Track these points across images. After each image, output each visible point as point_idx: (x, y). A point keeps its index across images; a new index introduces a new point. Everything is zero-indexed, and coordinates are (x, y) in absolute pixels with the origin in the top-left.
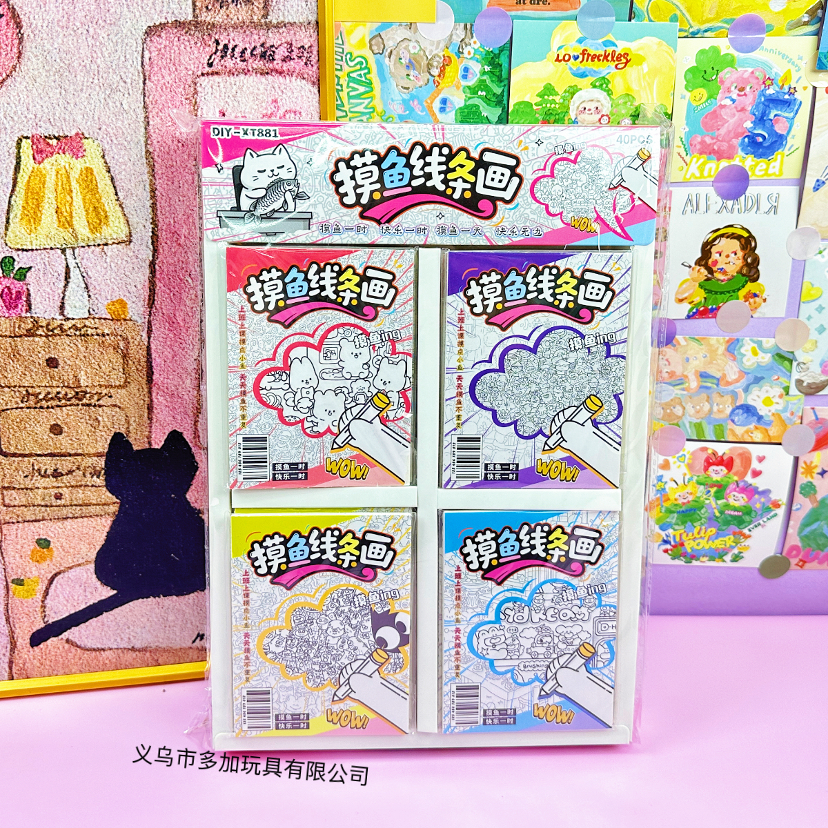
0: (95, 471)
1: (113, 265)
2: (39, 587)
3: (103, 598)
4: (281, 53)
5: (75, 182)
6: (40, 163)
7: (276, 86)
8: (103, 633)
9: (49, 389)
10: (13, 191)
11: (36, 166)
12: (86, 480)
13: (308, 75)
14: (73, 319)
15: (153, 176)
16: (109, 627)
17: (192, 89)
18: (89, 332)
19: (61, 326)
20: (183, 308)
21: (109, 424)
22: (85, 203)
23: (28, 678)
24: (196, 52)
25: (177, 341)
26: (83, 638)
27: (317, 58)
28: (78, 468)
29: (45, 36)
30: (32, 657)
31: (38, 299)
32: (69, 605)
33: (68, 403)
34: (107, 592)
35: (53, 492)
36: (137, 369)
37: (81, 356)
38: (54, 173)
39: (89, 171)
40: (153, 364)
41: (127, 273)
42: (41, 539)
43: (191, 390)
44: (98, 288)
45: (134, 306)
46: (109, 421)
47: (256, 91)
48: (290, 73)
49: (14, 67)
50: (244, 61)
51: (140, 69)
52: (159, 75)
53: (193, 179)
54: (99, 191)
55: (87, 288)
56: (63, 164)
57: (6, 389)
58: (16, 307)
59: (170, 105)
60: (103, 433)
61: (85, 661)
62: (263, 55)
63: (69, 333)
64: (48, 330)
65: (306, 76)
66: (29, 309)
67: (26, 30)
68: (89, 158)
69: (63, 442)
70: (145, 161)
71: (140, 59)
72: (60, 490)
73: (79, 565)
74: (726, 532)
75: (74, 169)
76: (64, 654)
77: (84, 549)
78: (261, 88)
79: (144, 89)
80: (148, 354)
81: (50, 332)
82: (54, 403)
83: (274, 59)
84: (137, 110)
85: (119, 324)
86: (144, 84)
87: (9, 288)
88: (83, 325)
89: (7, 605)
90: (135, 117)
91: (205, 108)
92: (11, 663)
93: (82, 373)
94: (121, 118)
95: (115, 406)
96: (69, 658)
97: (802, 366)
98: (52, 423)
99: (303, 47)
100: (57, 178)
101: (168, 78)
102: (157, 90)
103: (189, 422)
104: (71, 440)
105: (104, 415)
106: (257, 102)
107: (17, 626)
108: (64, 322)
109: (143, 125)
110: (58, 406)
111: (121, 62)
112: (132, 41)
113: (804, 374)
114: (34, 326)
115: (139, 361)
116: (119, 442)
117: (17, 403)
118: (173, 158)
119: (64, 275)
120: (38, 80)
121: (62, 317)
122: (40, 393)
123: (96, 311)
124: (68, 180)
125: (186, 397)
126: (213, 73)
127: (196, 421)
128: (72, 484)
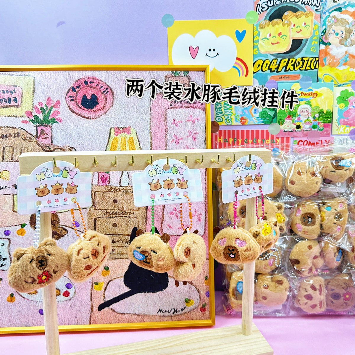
0: (127, 241)
2: (104, 286)
3: (126, 292)
5: (127, 142)
6: (116, 136)
7: (192, 111)
8: (125, 307)
9: (113, 211)
10: (107, 144)
11: (115, 137)
12: (123, 244)
14: (123, 186)
15: (152, 140)
16: (127, 304)
17: (165, 113)
18: (128, 191)
19: (119, 189)
21: (132, 224)
22: (130, 148)
23: (96, 324)
24: (166, 102)
26: (118, 308)
28: (121, 240)
29: (121, 97)
30: (98, 315)
31: (113, 180)
33: (119, 216)
34: (127, 290)
37: (125, 199)
38: (121, 139)
39: (132, 138)
42: (106, 267)
43: (160, 212)
44: (132, 176)
47: (185, 113)
48: (196, 107)
49: (111, 107)
50: (181, 104)
51: (149, 107)
52: (155, 109)
53: (164, 141)
54: (135, 145)
55: (128, 176)
56: (124, 136)
57: (99, 210)
58: (105, 182)
59: (158, 118)
60: (130, 227)
61: (117, 318)
62: (187, 102)
63: (121, 191)
64: (115, 190)
65: (201, 108)
66: (109, 183)
67: (115, 96)
68: (132, 134)
69: (117, 230)
70: (149, 135)
71: (149, 104)
72: (114, 248)
73: (118, 278)
75: (127, 138)
76: (110, 315)
77: (121, 272)
78: (187, 112)
79: (150, 113)
81: (116, 191)
84: (148, 119)
86: (150, 111)
87: (103, 176)
88: (126, 188)
89: (91, 293)
90: (147, 121)
91: (169, 118)
92: (91, 317)
94: (143, 122)
95: (135, 217)
96: (112, 316)
98: (114, 223)
100: (122, 141)
101: (158, 110)
102: (154, 113)
103: (160, 224)
104: (119, 229)
105: (131, 220)
106: (185, 117)
107: (94, 301)
109: (149, 124)
110: (116, 217)
111: (143, 105)
112: (147, 99)
114: (111, 188)
117: (102, 215)
118: (158, 134)
120: (118, 110)
121: (120, 186)
122: (110, 212)
123: (131, 184)
124: (125, 141)
125: (159, 215)
126: (172, 108)
127: (162, 224)
128: (118, 246)
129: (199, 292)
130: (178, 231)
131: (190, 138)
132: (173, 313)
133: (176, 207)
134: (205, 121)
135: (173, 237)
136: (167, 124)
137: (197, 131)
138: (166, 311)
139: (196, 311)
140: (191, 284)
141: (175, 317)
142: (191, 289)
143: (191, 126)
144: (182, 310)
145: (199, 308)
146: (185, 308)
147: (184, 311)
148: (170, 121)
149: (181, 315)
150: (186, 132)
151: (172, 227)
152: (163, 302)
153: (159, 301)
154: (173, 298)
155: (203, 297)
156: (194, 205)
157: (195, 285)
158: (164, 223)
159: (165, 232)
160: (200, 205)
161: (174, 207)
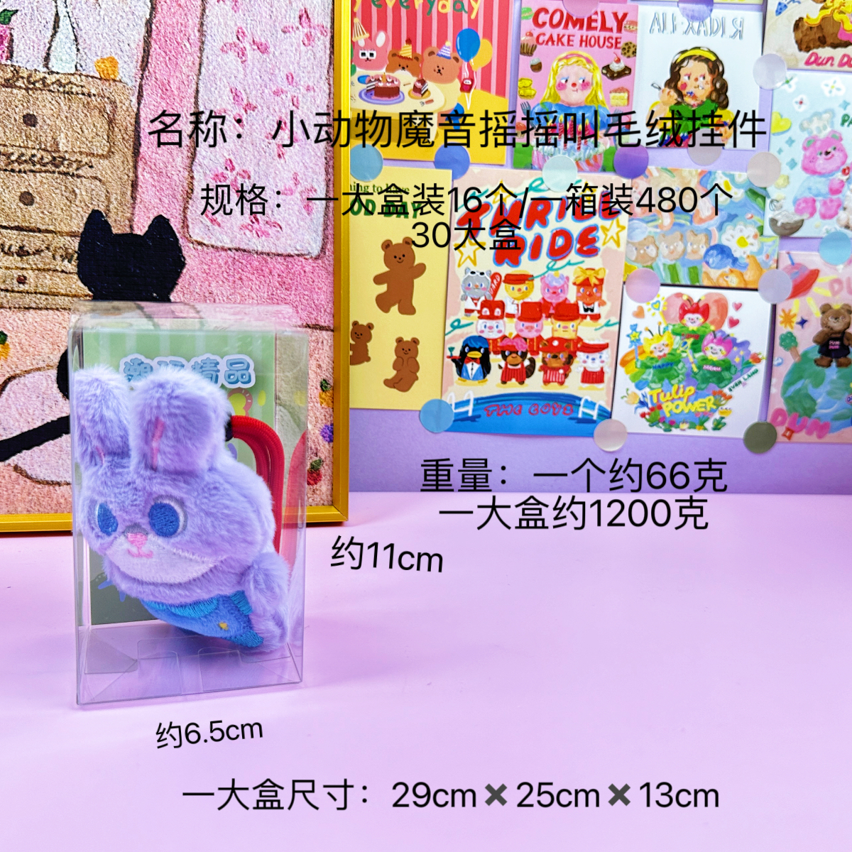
0: (67, 254)
1: (106, 18)
8: (60, 462)
9: (23, 150)
12: (55, 263)
14: (58, 73)
18: (74, 90)
19: (43, 79)
20: (178, 74)
21: (87, 199)
26: (36, 466)
28: (48, 248)
31: (22, 47)
32: (22, 420)
33: (43, 168)
35: (16, 273)
36: (123, 139)
37: (63, 116)
40: (141, 135)
41: (121, 30)
43: (182, 170)
44: (88, 42)
45: (125, 66)
46: (88, 196)
55: (76, 40)
61: (35, 498)
63: (51, 88)
64: (29, 82)
66: (10, 57)
69: (34, 215)
72: (25, 273)
73: (39, 369)
74: (705, 392)
76: (9, 486)
77: (47, 350)
80: (136, 122)
81: (31, 85)
82: (27, 167)
85: (107, 84)
88: (67, 81)
93: (62, 135)
95: (96, 178)
96: (15, 491)
97: (775, 203)
98: (24, 190)
103: (178, 206)
104: (43, 212)
105: (83, 188)
108: (47, 76)
110: (32, 171)
113: (777, 212)
114: (14, 75)
115: (126, 129)
116: (96, 222)
119: (52, 23)
121: (45, 70)
122: (12, 154)
123: (84, 67)
125: (175, 177)
127: (186, 208)
128: (39, 266)
130: (239, 236)
133: (232, 157)
135: (223, 253)
155: (314, 442)
156: (291, 157)
157: (288, 403)
158: (192, 206)
159: (198, 234)
160: (311, 162)
161: (228, 157)
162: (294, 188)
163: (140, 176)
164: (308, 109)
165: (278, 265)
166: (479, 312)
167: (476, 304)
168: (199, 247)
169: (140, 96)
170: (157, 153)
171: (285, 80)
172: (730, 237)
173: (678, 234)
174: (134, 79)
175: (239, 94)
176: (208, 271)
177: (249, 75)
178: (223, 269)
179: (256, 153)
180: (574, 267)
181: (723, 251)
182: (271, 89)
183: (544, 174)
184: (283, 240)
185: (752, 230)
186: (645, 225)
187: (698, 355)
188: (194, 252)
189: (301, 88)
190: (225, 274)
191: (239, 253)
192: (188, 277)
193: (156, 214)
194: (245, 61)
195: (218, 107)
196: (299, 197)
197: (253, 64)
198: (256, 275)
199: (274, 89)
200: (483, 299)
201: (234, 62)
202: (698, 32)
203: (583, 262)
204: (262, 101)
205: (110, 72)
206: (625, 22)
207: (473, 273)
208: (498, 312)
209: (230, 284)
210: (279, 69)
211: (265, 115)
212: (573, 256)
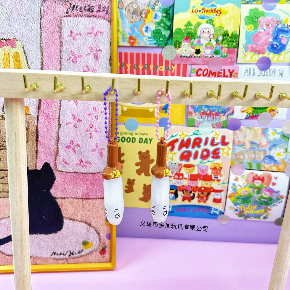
4: (96, 9)
5: (12, 57)
7: (94, 22)
13: (107, 18)
15: (42, 56)
17: (60, 22)
19: (3, 116)
20: (52, 110)
22: (15, 66)
24: (62, 8)
25: (49, 125)
26: (6, 250)
27: (110, 11)
28: (7, 176)
33: (4, 148)
36: (32, 136)
38: (3, 54)
39: (17, 53)
40: (39, 134)
43: (54, 145)
45: (32, 109)
48: (99, 17)
50: (81, 12)
51: (39, 13)
52: (47, 16)
53: (58, 58)
54: (21, 61)
56: (7, 50)
59: (51, 28)
61: (6, 260)
62: (89, 10)
65: (106, 18)
68: (18, 48)
69: (1, 165)
70: (39, 50)
71: (40, 10)
73: (5, 218)
74: (261, 207)
75: (12, 52)
77: (8, 211)
79: (41, 22)
80: (37, 129)
83: (93, 11)
84: (38, 30)
85: (26, 116)
86: (41, 19)
90: (36, 32)
91: (64, 30)
94: (31, 33)
99: (105, 7)
100: (5, 56)
101: (50, 17)
102: (46, 22)
103: (53, 159)
104: (4, 164)
106: (85, 28)
108: (4, 114)
109: (39, 36)
111: (32, 11)
112: (37, 3)
115: (33, 132)
118: (51, 49)
121: (3, 112)
124: (9, 57)
125: (52, 148)
126: (68, 16)
127: (56, 159)
128: (4, 183)
129: (98, 234)
130: (75, 168)
131: (91, 57)
132: (69, 256)
133: (73, 139)
134: (110, 36)
135: (70, 174)
136: (62, 36)
137: (101, 48)
138: (61, 254)
139: (94, 253)
140: (90, 226)
141: (72, 260)
142: (89, 231)
143: (92, 41)
144: (79, 253)
145: (99, 250)
146: (82, 251)
147: (81, 254)
148: (66, 33)
149: (78, 257)
150: (86, 48)
151: (68, 162)
152: (57, 245)
153: (53, 243)
154: (68, 240)
155: (103, 240)
156: (95, 138)
157: (94, 226)
158: (58, 158)
159: (60, 168)
160: (103, 139)
161: (71, 140)
162: (96, 149)
163: (39, 149)
164: (101, 120)
165: (90, 177)
166: (174, 177)
167: (173, 174)
168: (61, 173)
169: (38, 120)
170: (45, 140)
171: (93, 109)
172: (274, 153)
173: (252, 151)
174: (35, 113)
175: (75, 116)
176: (64, 181)
177: (79, 109)
178: (70, 180)
179: (82, 137)
180: (210, 162)
181: (271, 158)
182: (87, 113)
183: (199, 129)
184: (92, 168)
185: (283, 150)
186: (239, 147)
187: (259, 195)
188: (59, 174)
189: (99, 112)
190: (70, 182)
191: (75, 174)
192: (57, 183)
193: (45, 162)
194: (77, 104)
195: (67, 122)
196: (98, 152)
197: (80, 105)
198: (82, 181)
199: (88, 113)
200: (175, 172)
201: (73, 104)
202: (264, 75)
203: (214, 161)
204: (84, 118)
205: (26, 111)
206: (233, 73)
207: (172, 163)
208: (181, 177)
209: (72, 185)
210: (90, 106)
211: (85, 123)
212: (210, 159)
